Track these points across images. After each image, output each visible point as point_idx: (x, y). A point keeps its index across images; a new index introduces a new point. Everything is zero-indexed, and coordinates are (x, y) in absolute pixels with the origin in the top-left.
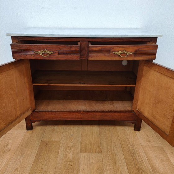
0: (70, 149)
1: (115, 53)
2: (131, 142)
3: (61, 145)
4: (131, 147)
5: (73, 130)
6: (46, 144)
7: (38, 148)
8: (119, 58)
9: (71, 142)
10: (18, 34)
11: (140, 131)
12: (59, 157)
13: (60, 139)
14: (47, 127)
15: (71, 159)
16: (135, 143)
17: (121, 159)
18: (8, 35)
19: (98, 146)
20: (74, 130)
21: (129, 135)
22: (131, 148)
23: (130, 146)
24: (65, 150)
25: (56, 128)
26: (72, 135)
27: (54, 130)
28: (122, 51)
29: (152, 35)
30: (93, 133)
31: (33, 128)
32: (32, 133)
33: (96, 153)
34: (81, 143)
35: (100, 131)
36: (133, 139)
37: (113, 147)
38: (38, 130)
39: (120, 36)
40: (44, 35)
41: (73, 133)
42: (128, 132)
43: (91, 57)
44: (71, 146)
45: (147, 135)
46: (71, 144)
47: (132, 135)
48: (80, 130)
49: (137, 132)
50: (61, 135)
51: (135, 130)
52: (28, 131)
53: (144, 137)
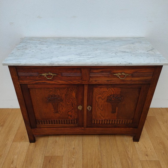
0: (73, 167)
2: (130, 157)
3: (64, 161)
4: (130, 163)
5: (74, 142)
6: (50, 161)
7: (42, 166)
9: (73, 157)
10: (15, 64)
11: (139, 142)
13: (63, 153)
14: (49, 138)
16: (134, 157)
18: (4, 65)
19: (99, 162)
20: (75, 142)
21: (128, 148)
22: (130, 164)
23: (129, 161)
25: (57, 139)
26: (74, 148)
27: (56, 142)
29: (158, 64)
30: (94, 145)
31: (36, 139)
32: (35, 147)
34: (83, 159)
35: (100, 144)
36: (132, 152)
37: (113, 163)
38: (41, 141)
40: (43, 64)
41: (75, 146)
42: (127, 144)
43: (92, 78)
44: (73, 162)
45: (145, 147)
46: (73, 160)
47: (131, 148)
48: (81, 141)
49: (135, 143)
50: (63, 149)
51: (134, 141)
52: (31, 143)
53: (142, 150)
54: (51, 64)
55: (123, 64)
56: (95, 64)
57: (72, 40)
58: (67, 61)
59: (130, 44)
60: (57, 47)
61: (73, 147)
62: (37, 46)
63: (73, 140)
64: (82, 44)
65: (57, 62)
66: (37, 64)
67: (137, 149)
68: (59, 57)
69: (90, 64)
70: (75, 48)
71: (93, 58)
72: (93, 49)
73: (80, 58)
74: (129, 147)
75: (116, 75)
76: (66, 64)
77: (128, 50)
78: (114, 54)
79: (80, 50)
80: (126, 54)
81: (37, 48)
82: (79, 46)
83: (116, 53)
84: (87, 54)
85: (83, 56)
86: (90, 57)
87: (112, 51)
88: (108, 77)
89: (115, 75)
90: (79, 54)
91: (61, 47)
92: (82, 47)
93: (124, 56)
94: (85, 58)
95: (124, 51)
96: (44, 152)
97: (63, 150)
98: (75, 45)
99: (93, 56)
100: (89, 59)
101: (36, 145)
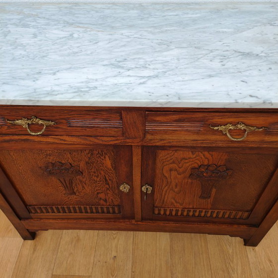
5: (116, 240)
11: (257, 248)
13: (91, 270)
20: (118, 241)
21: (233, 262)
26: (115, 257)
27: (78, 240)
28: (235, 124)
30: (158, 252)
32: (34, 250)
36: (239, 272)
38: (47, 237)
41: (117, 252)
42: (231, 251)
45: (270, 261)
48: (132, 240)
49: (249, 249)
50: (92, 258)
51: (245, 245)
52: (26, 241)
53: (262, 267)
55: (244, 103)
57: (107, 12)
58: (78, 91)
59: (265, 24)
60: (62, 34)
61: (114, 254)
62: (9, 32)
63: (115, 236)
64: (131, 27)
65: (48, 94)
67: (251, 265)
68: (59, 75)
70: (110, 41)
71: (156, 81)
72: (160, 44)
73: (120, 80)
74: (235, 260)
75: (220, 128)
76: (75, 102)
77: (258, 49)
78: (216, 64)
79: (123, 49)
80: (254, 62)
81: (8, 38)
82: (123, 32)
83: (224, 58)
84: (142, 62)
85: (129, 70)
86: (146, 73)
87: (212, 51)
88: (198, 133)
89: (216, 128)
90: (117, 65)
91: (71, 35)
92: (128, 37)
93: (247, 73)
94: (132, 79)
95: (247, 51)
96: (52, 265)
97: (92, 261)
98: (113, 28)
99: (156, 72)
100: (144, 83)
101: (35, 246)
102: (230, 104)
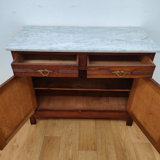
0: (70, 146)
1: (113, 72)
2: (123, 139)
3: (62, 141)
4: (122, 144)
5: (71, 124)
6: (49, 141)
7: (42, 145)
8: (116, 76)
9: (71, 137)
10: (17, 49)
11: (132, 127)
12: (60, 155)
13: (61, 134)
14: (49, 121)
15: (71, 157)
16: (126, 139)
17: (113, 157)
18: (7, 50)
19: (94, 143)
21: (122, 131)
22: (123, 146)
23: (122, 143)
24: (66, 147)
25: (56, 121)
27: (55, 124)
28: (120, 71)
29: (151, 51)
30: (90, 128)
31: (37, 122)
32: (36, 128)
33: (92, 150)
34: (79, 140)
35: (96, 127)
36: (125, 135)
37: (107, 145)
38: (41, 123)
39: (119, 51)
40: (43, 50)
41: (72, 128)
42: (121, 128)
43: (89, 76)
44: (70, 142)
45: (138, 131)
46: (70, 140)
47: (125, 132)
48: (78, 124)
49: (129, 127)
51: (127, 125)
52: (32, 125)
53: (134, 133)
54: (50, 50)
55: (118, 51)
56: (92, 51)
57: (71, 29)
58: (65, 48)
59: (126, 33)
60: (57, 35)
61: (71, 129)
62: (38, 34)
64: (80, 33)
65: (56, 48)
66: (38, 50)
67: (129, 132)
68: (58, 44)
69: (87, 51)
70: (73, 36)
71: (90, 46)
72: (91, 37)
73: (78, 45)
76: (64, 50)
77: (123, 39)
78: (110, 42)
79: (78, 38)
80: (122, 42)
81: (38, 35)
82: (78, 34)
83: (112, 41)
84: (85, 41)
85: (81, 43)
86: (87, 44)
87: (108, 39)
90: (77, 42)
91: (60, 35)
92: (80, 35)
93: (119, 44)
94: (82, 45)
95: (120, 39)
96: (44, 133)
97: (61, 131)
98: (74, 33)
99: (90, 44)
100: (86, 46)
101: (36, 126)
102: (113, 51)
